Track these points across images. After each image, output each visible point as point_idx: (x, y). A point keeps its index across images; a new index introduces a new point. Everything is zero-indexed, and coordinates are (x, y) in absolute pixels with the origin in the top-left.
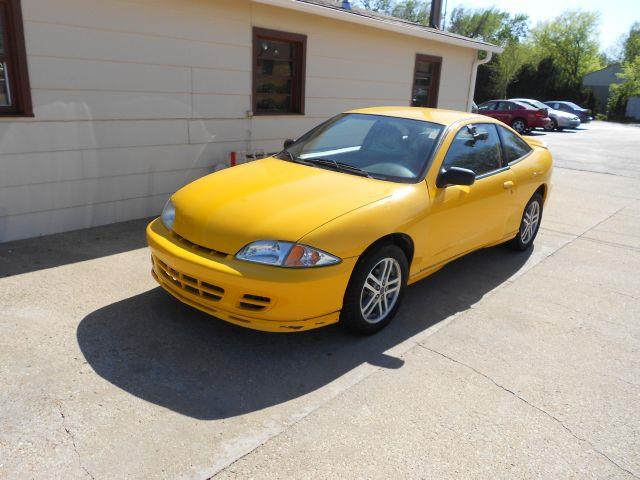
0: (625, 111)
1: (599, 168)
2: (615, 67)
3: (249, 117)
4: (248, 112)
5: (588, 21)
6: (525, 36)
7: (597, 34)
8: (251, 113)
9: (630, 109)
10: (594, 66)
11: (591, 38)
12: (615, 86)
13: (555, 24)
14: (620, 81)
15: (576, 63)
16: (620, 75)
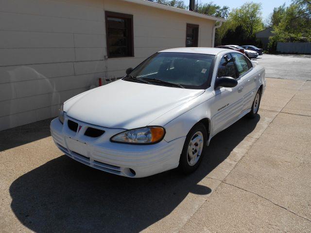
0: (276, 49)
1: (275, 76)
2: (269, 29)
3: (106, 59)
4: (105, 56)
5: (256, 8)
6: (227, 16)
7: (261, 14)
8: (107, 57)
9: (279, 48)
10: (260, 29)
11: (258, 16)
12: (271, 37)
13: (241, 10)
14: (272, 35)
15: (252, 27)
16: (272, 32)
